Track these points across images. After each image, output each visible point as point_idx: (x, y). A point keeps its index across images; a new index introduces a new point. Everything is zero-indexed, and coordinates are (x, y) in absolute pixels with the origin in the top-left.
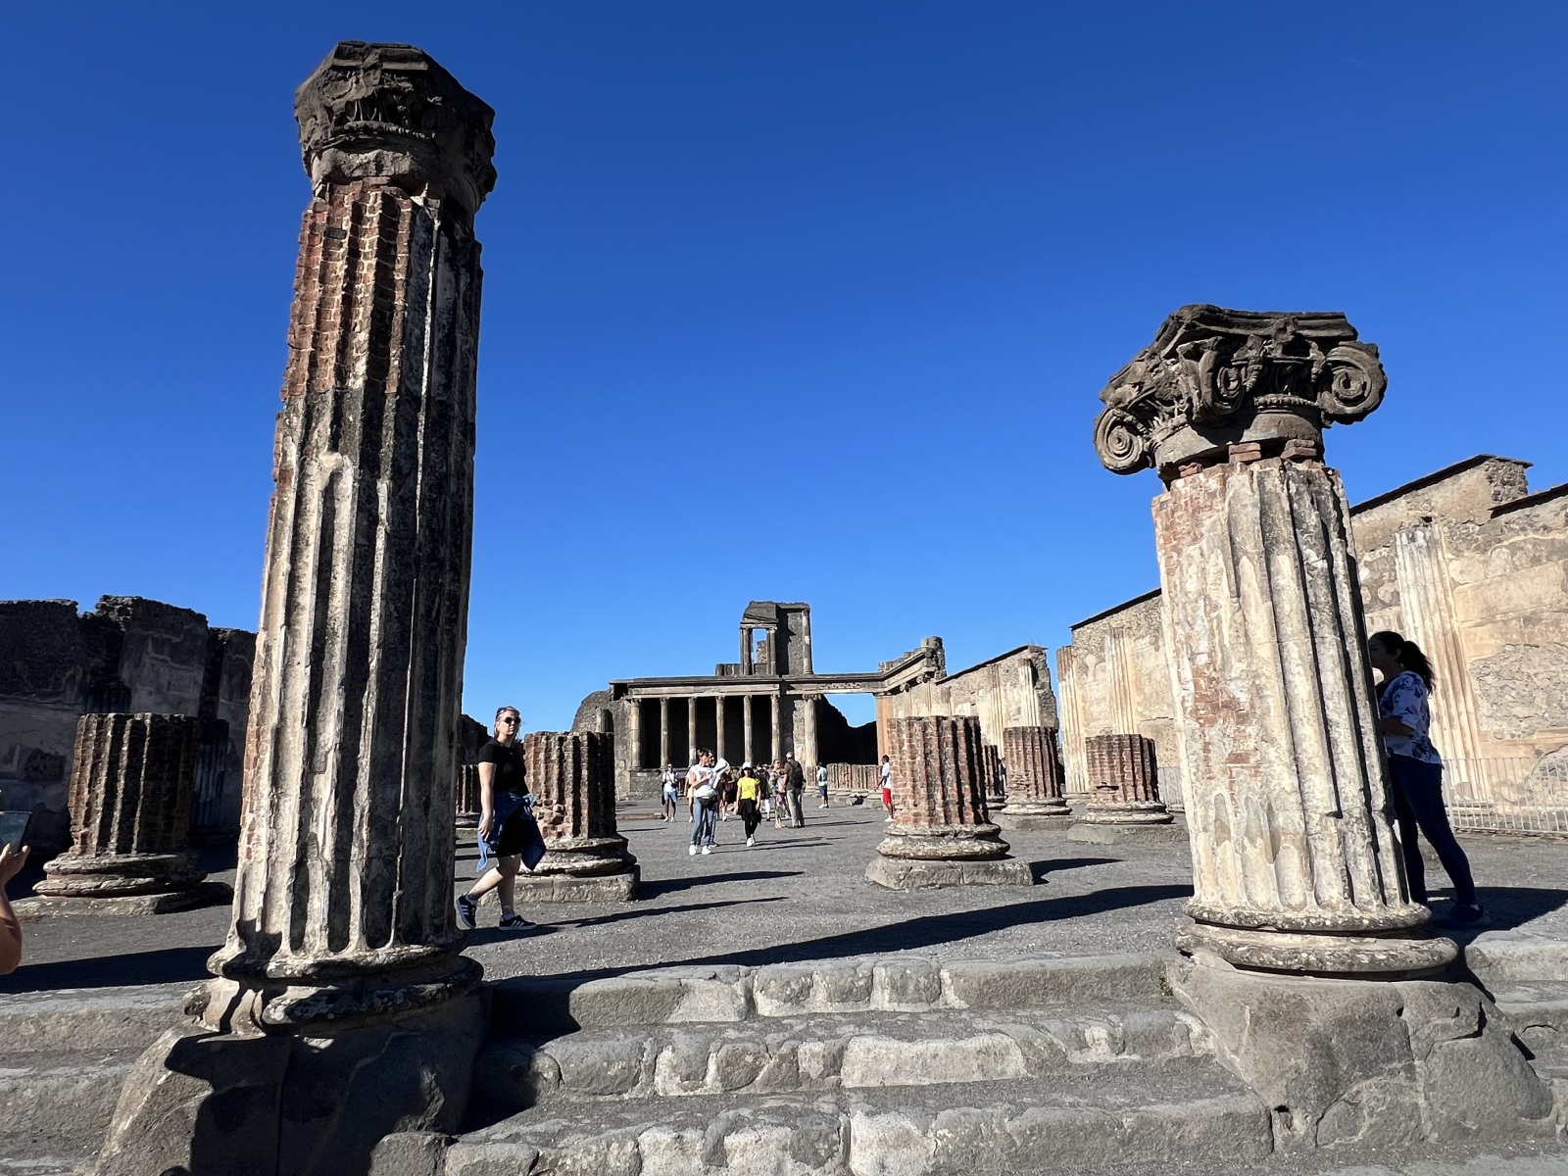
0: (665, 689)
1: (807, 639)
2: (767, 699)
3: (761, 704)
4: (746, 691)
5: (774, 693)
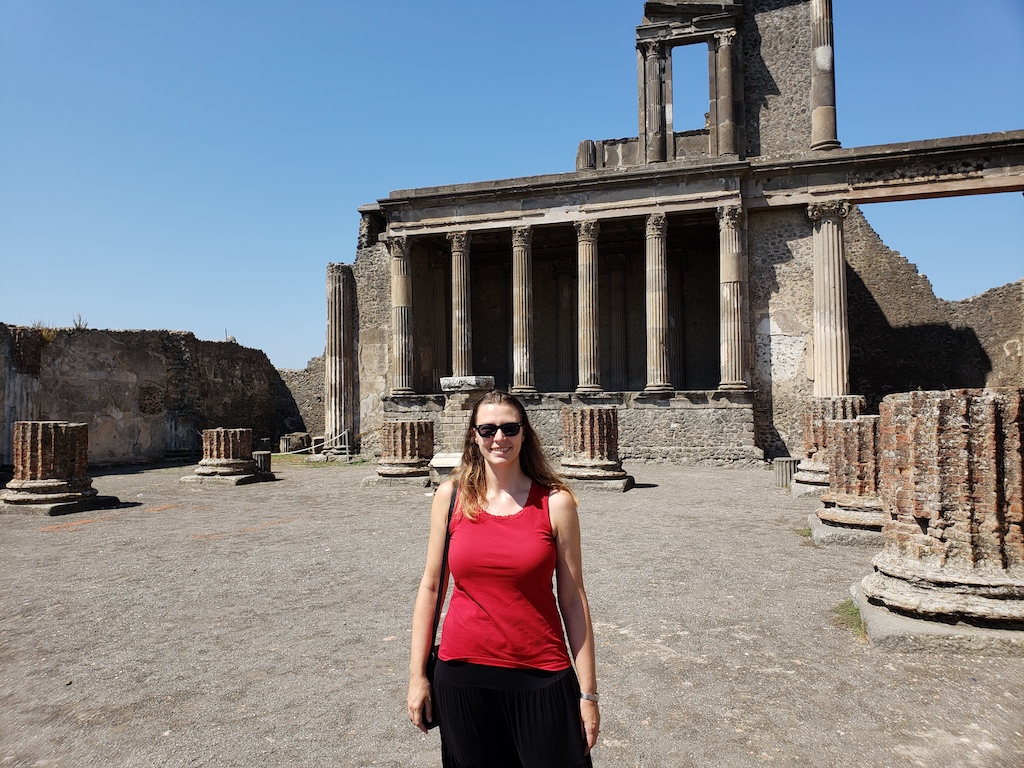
1: (822, 56)
4: (653, 206)
5: (727, 204)
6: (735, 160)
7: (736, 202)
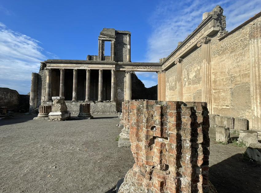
0: (62, 65)
1: (128, 47)
2: (109, 71)
3: (107, 74)
4: (100, 67)
5: (113, 69)
6: (115, 62)
7: (114, 69)
